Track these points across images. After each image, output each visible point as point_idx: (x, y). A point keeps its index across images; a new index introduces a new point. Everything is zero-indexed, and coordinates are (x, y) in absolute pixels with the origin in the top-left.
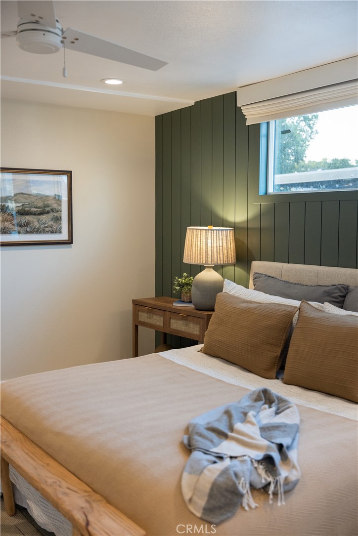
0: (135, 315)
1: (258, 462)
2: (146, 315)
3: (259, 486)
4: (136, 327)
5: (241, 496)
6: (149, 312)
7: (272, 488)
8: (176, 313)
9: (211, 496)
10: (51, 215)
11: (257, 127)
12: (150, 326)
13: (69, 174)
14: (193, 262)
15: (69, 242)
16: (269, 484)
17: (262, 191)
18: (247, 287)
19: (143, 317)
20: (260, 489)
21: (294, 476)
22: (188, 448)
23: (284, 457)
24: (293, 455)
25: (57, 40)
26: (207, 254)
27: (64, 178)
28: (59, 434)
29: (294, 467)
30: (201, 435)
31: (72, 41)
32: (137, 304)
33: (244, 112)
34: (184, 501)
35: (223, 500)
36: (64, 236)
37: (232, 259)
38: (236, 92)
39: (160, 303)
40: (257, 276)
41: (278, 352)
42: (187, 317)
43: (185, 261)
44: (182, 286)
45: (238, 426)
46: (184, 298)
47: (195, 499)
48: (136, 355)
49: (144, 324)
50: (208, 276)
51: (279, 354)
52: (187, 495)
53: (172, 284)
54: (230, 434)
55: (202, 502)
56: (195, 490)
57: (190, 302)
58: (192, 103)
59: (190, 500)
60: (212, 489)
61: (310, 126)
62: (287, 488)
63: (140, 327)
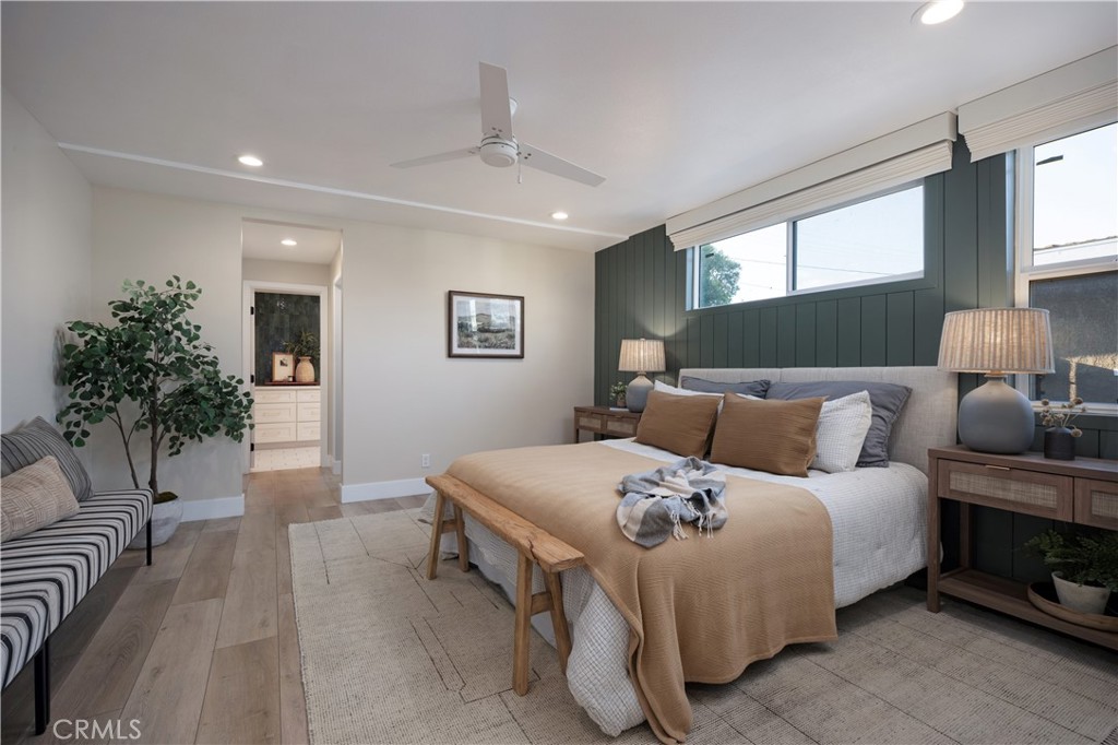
0: (577, 421)
1: (688, 500)
2: (586, 420)
3: (689, 519)
4: (578, 431)
5: (673, 524)
6: (587, 417)
7: (701, 521)
8: (612, 415)
9: (644, 522)
10: (506, 333)
11: (684, 252)
12: (590, 429)
13: (522, 299)
14: (627, 369)
15: (521, 357)
16: (699, 518)
17: (688, 308)
18: (676, 387)
19: (584, 421)
20: (689, 523)
21: (721, 515)
22: (623, 493)
23: (713, 501)
24: (721, 500)
25: (513, 152)
26: (640, 362)
27: (517, 303)
28: (508, 487)
29: (721, 508)
30: (634, 483)
31: (526, 156)
32: (577, 410)
33: (672, 240)
34: (619, 528)
35: (655, 526)
36: (517, 352)
37: (662, 368)
38: (664, 225)
39: (599, 409)
40: (685, 379)
41: (705, 436)
42: (621, 418)
43: (620, 369)
44: (617, 393)
45: (668, 478)
46: (619, 403)
47: (629, 525)
48: (577, 442)
49: (584, 428)
50: (641, 382)
51: (705, 438)
52: (622, 522)
53: (609, 392)
54: (661, 483)
55: (636, 528)
56: (630, 518)
57: (625, 407)
58: (627, 238)
59: (625, 526)
60: (645, 516)
61: (730, 283)
62: (716, 525)
63: (581, 431)
